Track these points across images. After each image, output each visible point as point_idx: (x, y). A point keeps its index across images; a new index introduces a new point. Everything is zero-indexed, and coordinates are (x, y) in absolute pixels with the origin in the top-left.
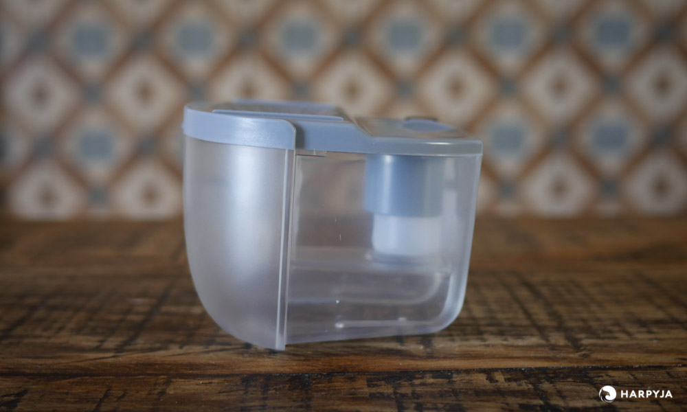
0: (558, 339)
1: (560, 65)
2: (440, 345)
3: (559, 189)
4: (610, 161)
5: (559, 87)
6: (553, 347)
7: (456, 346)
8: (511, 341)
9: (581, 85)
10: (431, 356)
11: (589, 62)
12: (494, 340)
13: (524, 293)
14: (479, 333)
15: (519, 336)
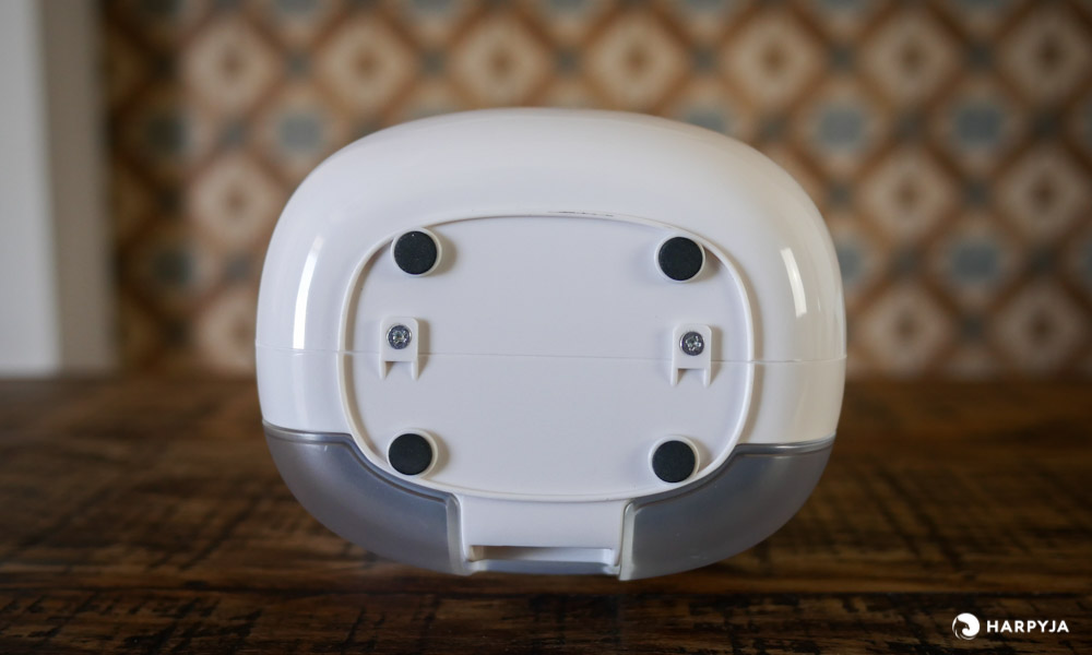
0: (932, 553)
1: (909, 167)
2: (780, 558)
3: (906, 329)
4: (974, 293)
5: (907, 196)
6: (927, 565)
7: (800, 560)
8: (872, 555)
9: (935, 194)
10: (769, 574)
11: (947, 164)
12: (849, 554)
13: (881, 488)
14: (828, 543)
15: (881, 547)
